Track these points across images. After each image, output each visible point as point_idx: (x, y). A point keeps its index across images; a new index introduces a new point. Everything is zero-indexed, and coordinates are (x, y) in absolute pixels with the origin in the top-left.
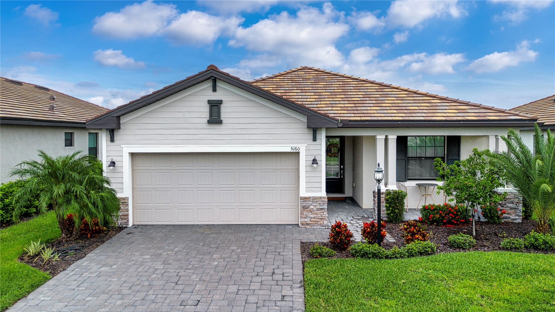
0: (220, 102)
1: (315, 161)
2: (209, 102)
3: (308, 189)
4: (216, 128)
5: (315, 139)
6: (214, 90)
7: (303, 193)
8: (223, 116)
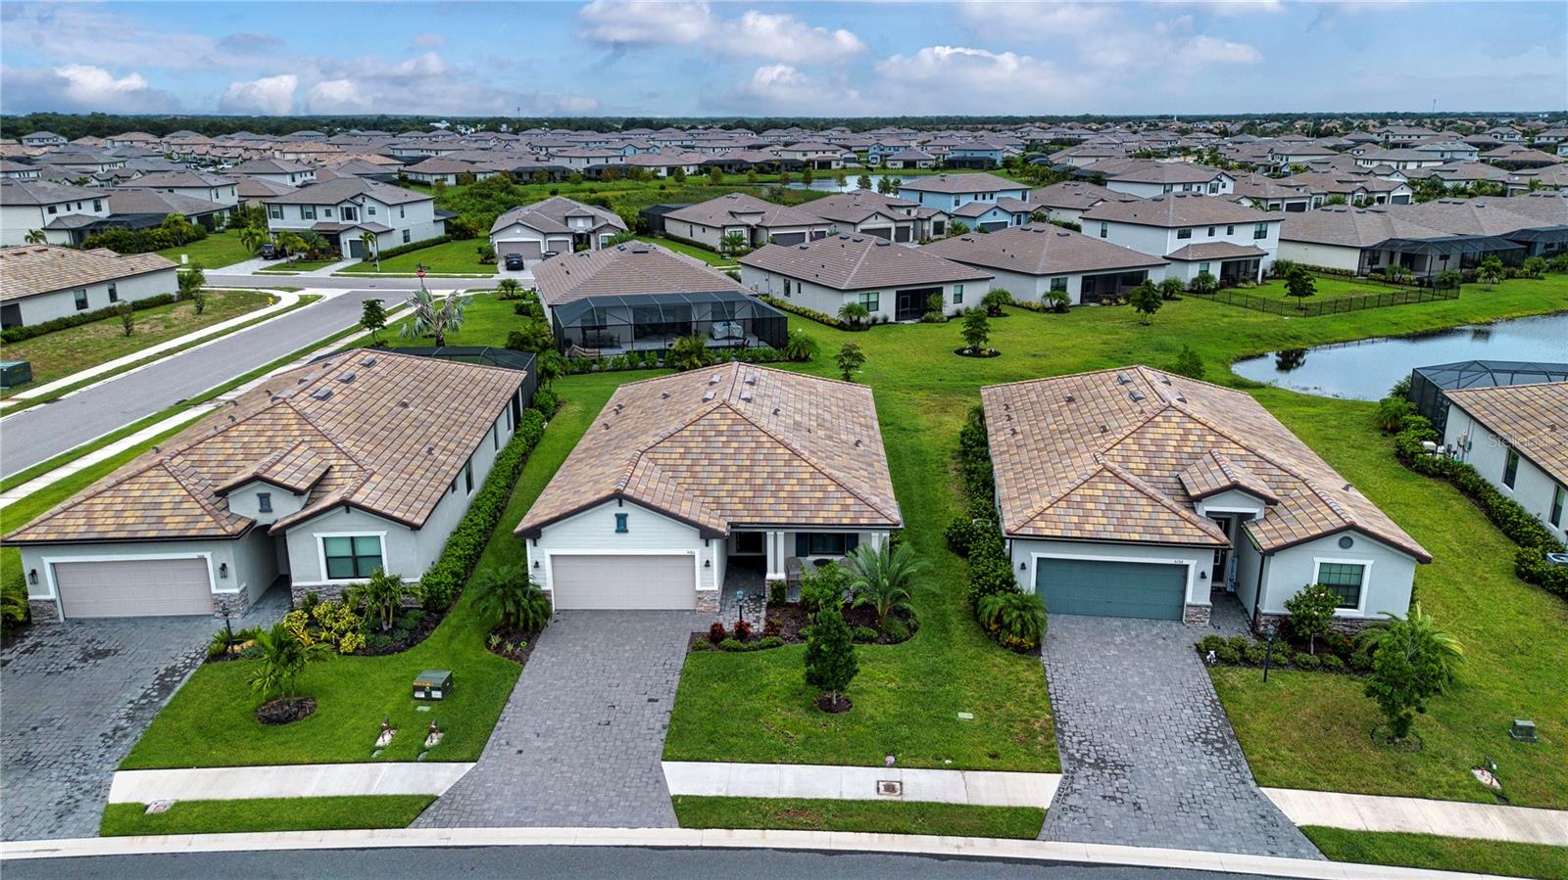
0: (626, 515)
1: (707, 564)
2: (616, 515)
3: (702, 585)
4: (622, 536)
5: (707, 545)
6: (621, 505)
7: (698, 588)
8: (629, 527)
